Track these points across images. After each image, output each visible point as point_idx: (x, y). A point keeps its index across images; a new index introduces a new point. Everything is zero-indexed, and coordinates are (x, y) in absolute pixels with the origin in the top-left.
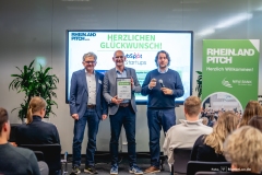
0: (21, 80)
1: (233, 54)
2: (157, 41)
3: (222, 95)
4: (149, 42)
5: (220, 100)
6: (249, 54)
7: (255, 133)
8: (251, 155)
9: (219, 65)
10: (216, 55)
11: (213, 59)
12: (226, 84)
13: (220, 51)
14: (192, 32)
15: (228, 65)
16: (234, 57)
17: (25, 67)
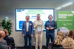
0: (2, 24)
1: (67, 16)
2: (43, 12)
3: (63, 28)
4: (41, 12)
5: (63, 30)
6: (71, 16)
7: (70, 39)
8: (69, 45)
9: (62, 19)
10: (61, 16)
11: (60, 17)
12: (65, 25)
13: (63, 15)
14: (54, 9)
15: (65, 19)
16: (67, 17)
17: (3, 20)
